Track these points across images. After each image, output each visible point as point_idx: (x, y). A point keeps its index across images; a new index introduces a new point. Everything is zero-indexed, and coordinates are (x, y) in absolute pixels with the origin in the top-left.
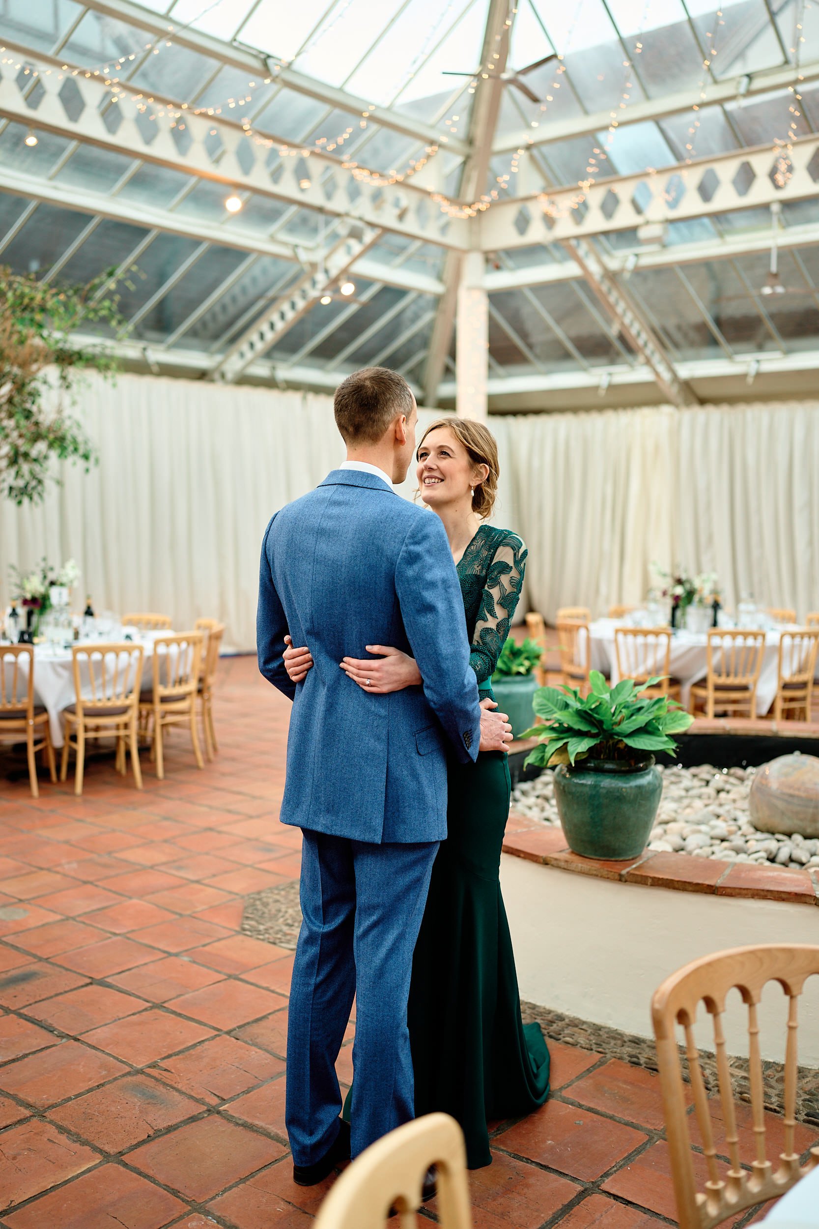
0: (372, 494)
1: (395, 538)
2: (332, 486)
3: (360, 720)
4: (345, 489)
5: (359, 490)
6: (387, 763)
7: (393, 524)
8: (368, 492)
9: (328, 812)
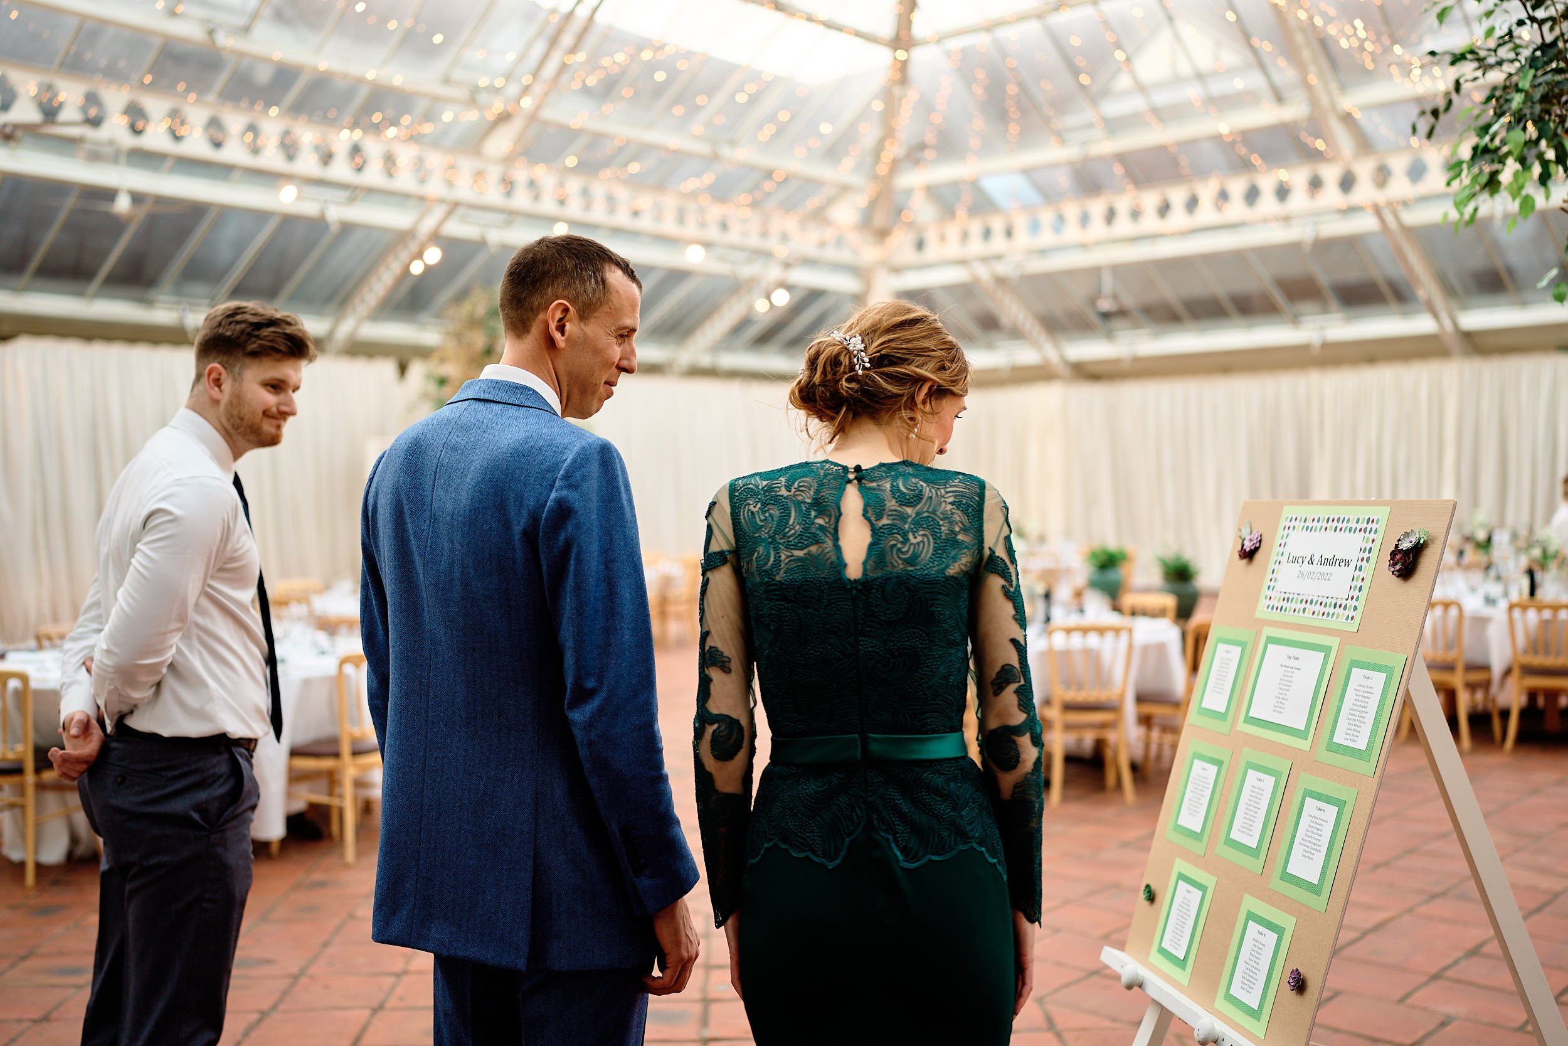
0: (517, 414)
1: (543, 479)
2: (463, 403)
3: (492, 773)
4: (481, 405)
5: (500, 406)
6: (535, 841)
7: (541, 458)
8: (512, 409)
9: (445, 920)
